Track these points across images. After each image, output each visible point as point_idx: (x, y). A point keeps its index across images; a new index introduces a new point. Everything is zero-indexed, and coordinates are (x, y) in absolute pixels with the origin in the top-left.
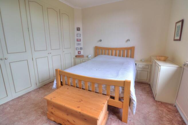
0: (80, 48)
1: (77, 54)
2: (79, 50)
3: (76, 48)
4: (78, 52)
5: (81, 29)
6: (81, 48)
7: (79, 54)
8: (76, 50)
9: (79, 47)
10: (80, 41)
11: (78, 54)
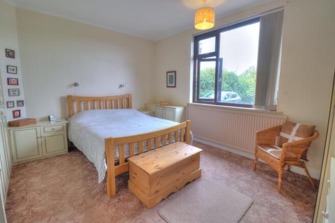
0: (18, 102)
1: (10, 118)
2: (16, 108)
3: (7, 103)
4: (14, 112)
5: (17, 54)
6: (21, 103)
7: (17, 117)
8: (8, 107)
9: (15, 99)
10: (18, 84)
11: (14, 117)
